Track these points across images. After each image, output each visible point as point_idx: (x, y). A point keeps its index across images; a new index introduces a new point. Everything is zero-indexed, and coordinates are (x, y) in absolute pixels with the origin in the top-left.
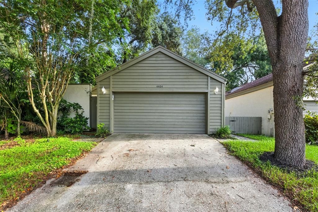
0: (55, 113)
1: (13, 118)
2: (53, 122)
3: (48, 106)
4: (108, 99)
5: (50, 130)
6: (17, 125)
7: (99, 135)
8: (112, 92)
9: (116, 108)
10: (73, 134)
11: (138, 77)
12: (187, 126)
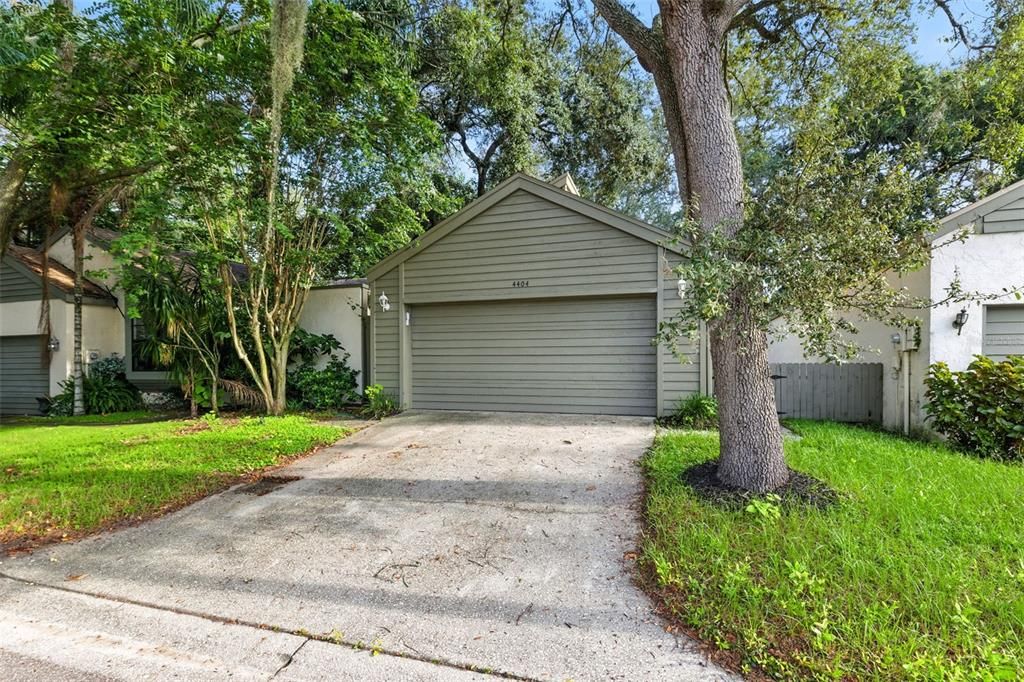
0: (281, 360)
1: (205, 372)
2: (277, 382)
3: (267, 346)
4: (393, 323)
5: (272, 399)
6: (212, 387)
7: (372, 412)
8: (406, 304)
9: (417, 345)
10: (319, 410)
11: (466, 262)
12: (602, 393)
